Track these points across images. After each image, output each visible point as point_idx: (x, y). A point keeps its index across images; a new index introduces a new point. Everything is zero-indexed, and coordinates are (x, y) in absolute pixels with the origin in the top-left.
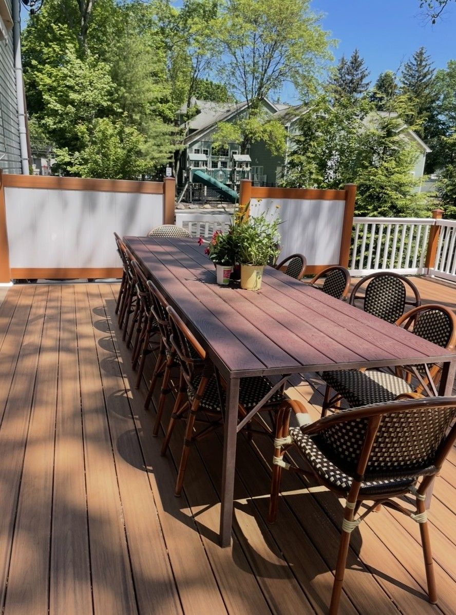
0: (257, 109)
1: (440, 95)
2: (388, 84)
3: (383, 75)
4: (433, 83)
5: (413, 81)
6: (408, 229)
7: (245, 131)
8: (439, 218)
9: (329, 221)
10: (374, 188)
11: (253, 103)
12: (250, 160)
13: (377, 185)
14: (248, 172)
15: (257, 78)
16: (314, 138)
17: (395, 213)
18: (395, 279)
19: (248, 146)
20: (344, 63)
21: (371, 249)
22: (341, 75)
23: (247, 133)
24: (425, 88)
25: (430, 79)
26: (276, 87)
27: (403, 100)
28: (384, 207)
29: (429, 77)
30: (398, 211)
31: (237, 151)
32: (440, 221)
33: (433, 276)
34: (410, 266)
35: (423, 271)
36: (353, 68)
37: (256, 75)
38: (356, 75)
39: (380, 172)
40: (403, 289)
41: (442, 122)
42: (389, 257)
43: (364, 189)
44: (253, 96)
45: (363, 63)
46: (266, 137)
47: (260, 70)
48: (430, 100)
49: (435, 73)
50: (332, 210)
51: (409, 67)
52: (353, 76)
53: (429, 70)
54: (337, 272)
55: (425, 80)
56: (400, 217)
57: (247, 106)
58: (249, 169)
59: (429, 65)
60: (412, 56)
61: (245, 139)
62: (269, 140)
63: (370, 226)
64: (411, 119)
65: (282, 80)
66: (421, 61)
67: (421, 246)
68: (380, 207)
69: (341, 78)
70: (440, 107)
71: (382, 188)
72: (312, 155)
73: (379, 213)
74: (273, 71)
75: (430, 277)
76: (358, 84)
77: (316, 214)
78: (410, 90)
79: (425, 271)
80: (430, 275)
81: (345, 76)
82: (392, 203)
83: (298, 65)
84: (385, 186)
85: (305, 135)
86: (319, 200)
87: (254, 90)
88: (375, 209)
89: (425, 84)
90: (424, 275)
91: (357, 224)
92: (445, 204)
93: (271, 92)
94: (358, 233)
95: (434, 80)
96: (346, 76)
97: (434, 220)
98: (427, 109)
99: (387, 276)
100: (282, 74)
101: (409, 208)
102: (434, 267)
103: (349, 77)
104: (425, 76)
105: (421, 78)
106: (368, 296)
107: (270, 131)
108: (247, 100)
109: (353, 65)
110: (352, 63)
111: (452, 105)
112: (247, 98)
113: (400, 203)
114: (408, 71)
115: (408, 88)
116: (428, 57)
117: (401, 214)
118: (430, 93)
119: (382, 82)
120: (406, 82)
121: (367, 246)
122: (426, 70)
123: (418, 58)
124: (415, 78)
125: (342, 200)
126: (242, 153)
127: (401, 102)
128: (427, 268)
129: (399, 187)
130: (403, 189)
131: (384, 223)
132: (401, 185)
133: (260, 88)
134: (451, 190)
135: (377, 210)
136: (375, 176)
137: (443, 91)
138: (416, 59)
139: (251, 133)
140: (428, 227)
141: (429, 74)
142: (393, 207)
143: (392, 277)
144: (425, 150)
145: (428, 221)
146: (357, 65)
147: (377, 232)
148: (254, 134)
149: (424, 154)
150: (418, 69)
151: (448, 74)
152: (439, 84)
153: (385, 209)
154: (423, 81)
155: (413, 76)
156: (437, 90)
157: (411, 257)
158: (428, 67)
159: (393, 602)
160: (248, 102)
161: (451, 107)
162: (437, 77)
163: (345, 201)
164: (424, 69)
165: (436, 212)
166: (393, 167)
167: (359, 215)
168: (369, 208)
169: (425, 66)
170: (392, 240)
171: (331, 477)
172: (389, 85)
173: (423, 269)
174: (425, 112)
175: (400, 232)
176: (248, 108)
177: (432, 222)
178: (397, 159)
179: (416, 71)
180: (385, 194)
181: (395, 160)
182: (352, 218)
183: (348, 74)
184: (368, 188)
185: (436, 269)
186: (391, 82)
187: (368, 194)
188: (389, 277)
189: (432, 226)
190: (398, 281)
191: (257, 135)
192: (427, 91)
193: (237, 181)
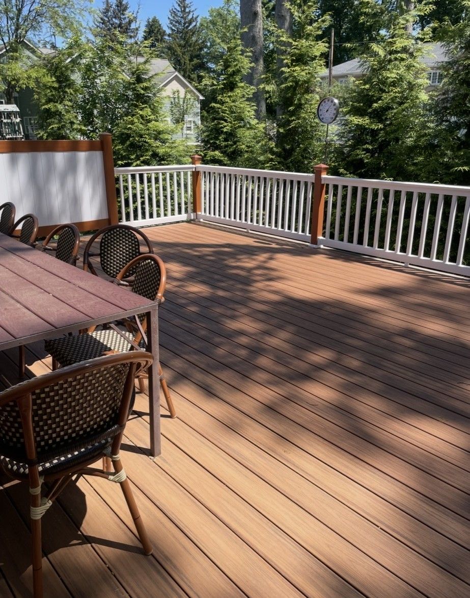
0: (17, 52)
1: (207, 42)
2: (156, 30)
3: (150, 20)
4: (198, 31)
5: (180, 27)
6: (171, 176)
7: (6, 77)
8: (198, 164)
9: (88, 173)
10: (133, 137)
11: (11, 47)
12: (18, 110)
13: (136, 133)
14: (18, 124)
15: (12, 19)
16: (69, 85)
17: (159, 161)
18: (127, 231)
19: (15, 94)
20: (110, 5)
21: (139, 200)
22: (108, 19)
23: (10, 80)
24: (192, 35)
25: (195, 26)
26: (35, 28)
27: (147, 45)
28: (146, 156)
29: (194, 24)
30: (161, 159)
31: (3, 101)
32: (199, 166)
33: (202, 220)
34: (180, 212)
35: (192, 216)
36: (119, 11)
37: (11, 15)
38: (124, 19)
39: (136, 120)
40: (136, 240)
41: (212, 70)
42: (158, 206)
43: (124, 138)
44: (11, 37)
45: (128, 7)
46: (32, 85)
47: (14, 9)
48: (198, 47)
49: (199, 19)
50: (89, 161)
51: (174, 13)
52: (120, 20)
53: (193, 17)
54: (66, 230)
55: (191, 27)
56: (163, 165)
57: (5, 50)
58: (18, 120)
59: (193, 11)
60: (175, 2)
61: (8, 87)
62: (36, 88)
63: (133, 176)
64: (184, 66)
65: (40, 21)
66: (185, 8)
67: (186, 192)
68: (142, 156)
69: (109, 21)
70: (208, 54)
71: (141, 136)
72: (70, 104)
73: (142, 162)
74: (30, 11)
75: (200, 222)
76: (127, 29)
77: (72, 167)
78: (179, 37)
79: (194, 216)
80: (200, 219)
81: (112, 19)
82: (153, 151)
83: (56, 6)
84: (144, 134)
85: (58, 81)
86: (73, 152)
87: (10, 32)
88: (138, 158)
89: (191, 32)
90: (194, 220)
91: (120, 175)
92: (204, 150)
93: (30, 35)
94: (122, 184)
95: (200, 28)
96: (114, 19)
97: (194, 166)
98: (198, 56)
99: (118, 229)
100: (39, 14)
101: (170, 155)
102: (201, 211)
103: (117, 21)
104: (190, 23)
105: (187, 25)
106: (103, 252)
107: (36, 78)
108: (4, 44)
109: (119, 8)
110: (118, 6)
111: (218, 53)
112: (3, 40)
113: (161, 151)
114: (174, 17)
115: (176, 34)
116: (191, 3)
117: (163, 162)
118: (197, 40)
119: (151, 27)
120: (173, 28)
121: (135, 196)
122: (190, 17)
123: (182, 4)
124: (181, 24)
125: (99, 150)
126: (8, 102)
127: (145, 47)
128: (195, 213)
129: (158, 135)
130: (161, 136)
131: (147, 172)
132: (159, 133)
133: (17, 30)
134: (208, 136)
135: (139, 160)
136: (132, 124)
137: (209, 39)
138: (179, 5)
139: (14, 80)
140: (189, 173)
141: (194, 21)
142: (155, 155)
143: (124, 230)
144: (198, 97)
145: (189, 167)
146: (122, 8)
147: (142, 182)
148: (18, 81)
149: (198, 101)
150: (183, 15)
151: (210, 21)
152: (204, 31)
153: (147, 157)
154: (189, 28)
155: (180, 23)
156: (203, 38)
157: (179, 204)
158: (191, 14)
159: (108, 568)
160: (5, 45)
161: (218, 55)
162: (202, 25)
163: (102, 152)
164: (188, 15)
165: (194, 158)
166: (149, 114)
167: (122, 166)
168: (133, 157)
169: (189, 12)
170: (157, 188)
171: (14, 466)
172: (158, 31)
173: (192, 214)
174: (195, 59)
175: (164, 180)
176: (7, 51)
177: (192, 168)
178: (152, 106)
179: (182, 17)
180: (145, 142)
181: (150, 107)
182: (113, 170)
183: (115, 18)
184: (128, 136)
185: (203, 213)
186: (159, 28)
187: (128, 143)
188: (120, 230)
189: (193, 172)
190: (130, 233)
191: (21, 82)
192: (194, 39)
193: (7, 134)
